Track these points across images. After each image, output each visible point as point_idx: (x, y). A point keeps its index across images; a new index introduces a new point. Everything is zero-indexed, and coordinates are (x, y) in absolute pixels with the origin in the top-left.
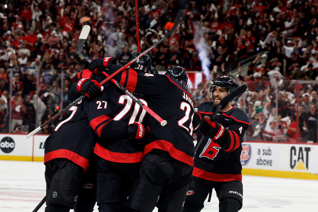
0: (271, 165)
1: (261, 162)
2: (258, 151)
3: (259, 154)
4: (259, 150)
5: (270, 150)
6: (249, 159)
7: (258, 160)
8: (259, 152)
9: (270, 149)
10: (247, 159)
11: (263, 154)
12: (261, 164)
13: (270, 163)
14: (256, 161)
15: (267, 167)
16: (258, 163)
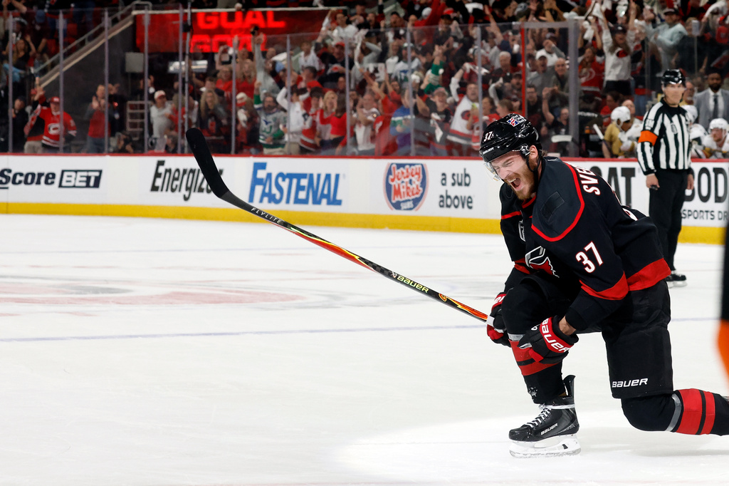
0: (470, 208)
1: (449, 202)
2: (441, 177)
3: (443, 185)
4: (444, 174)
5: (467, 175)
6: (422, 195)
7: (442, 196)
8: (445, 179)
9: (467, 172)
10: (418, 196)
11: (453, 184)
12: (448, 206)
13: (468, 202)
14: (438, 199)
15: (462, 213)
16: (442, 204)
